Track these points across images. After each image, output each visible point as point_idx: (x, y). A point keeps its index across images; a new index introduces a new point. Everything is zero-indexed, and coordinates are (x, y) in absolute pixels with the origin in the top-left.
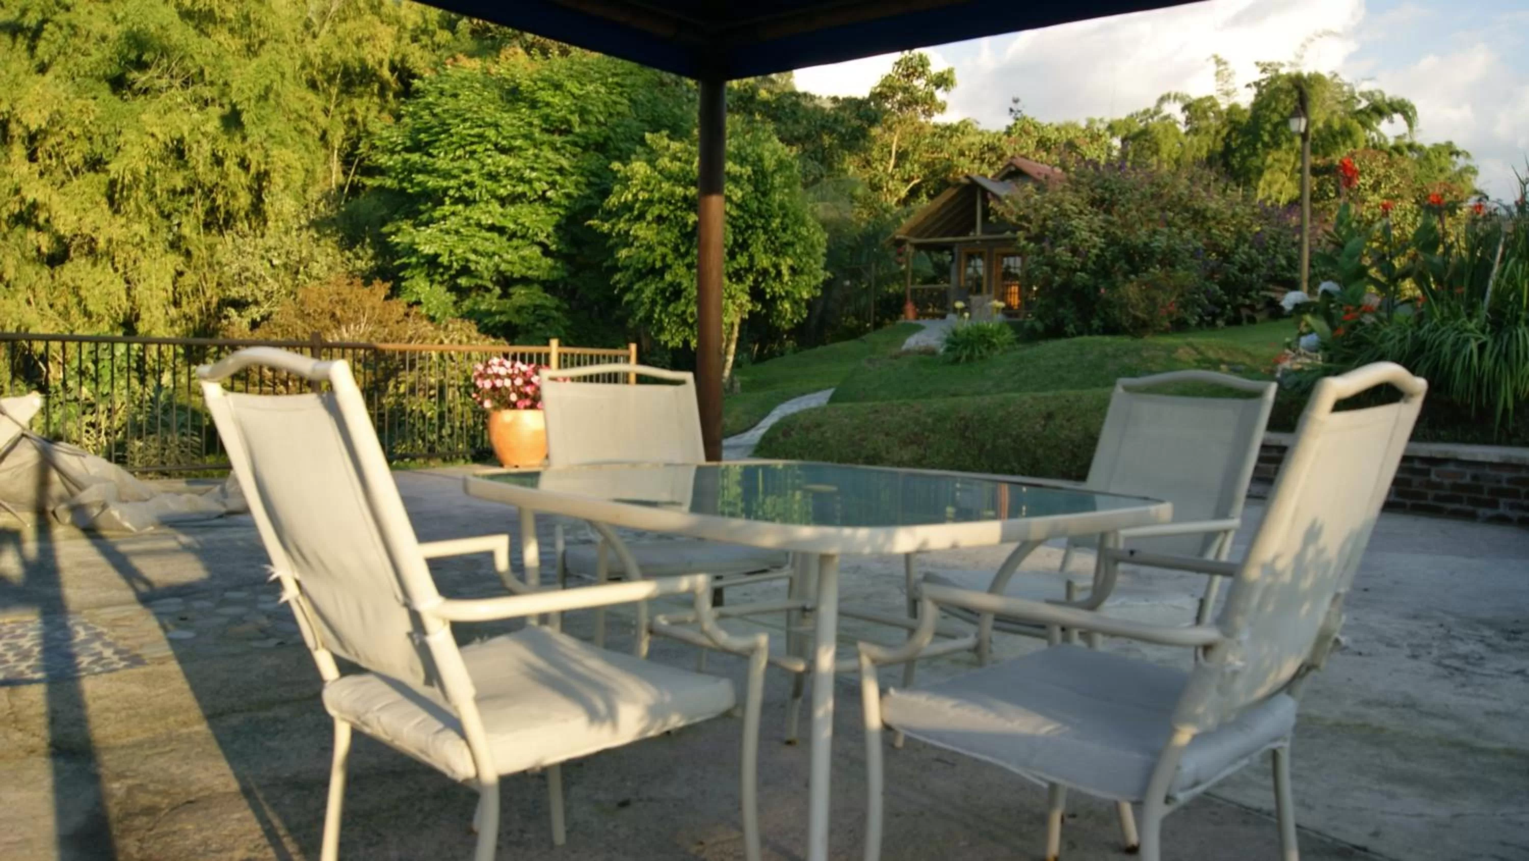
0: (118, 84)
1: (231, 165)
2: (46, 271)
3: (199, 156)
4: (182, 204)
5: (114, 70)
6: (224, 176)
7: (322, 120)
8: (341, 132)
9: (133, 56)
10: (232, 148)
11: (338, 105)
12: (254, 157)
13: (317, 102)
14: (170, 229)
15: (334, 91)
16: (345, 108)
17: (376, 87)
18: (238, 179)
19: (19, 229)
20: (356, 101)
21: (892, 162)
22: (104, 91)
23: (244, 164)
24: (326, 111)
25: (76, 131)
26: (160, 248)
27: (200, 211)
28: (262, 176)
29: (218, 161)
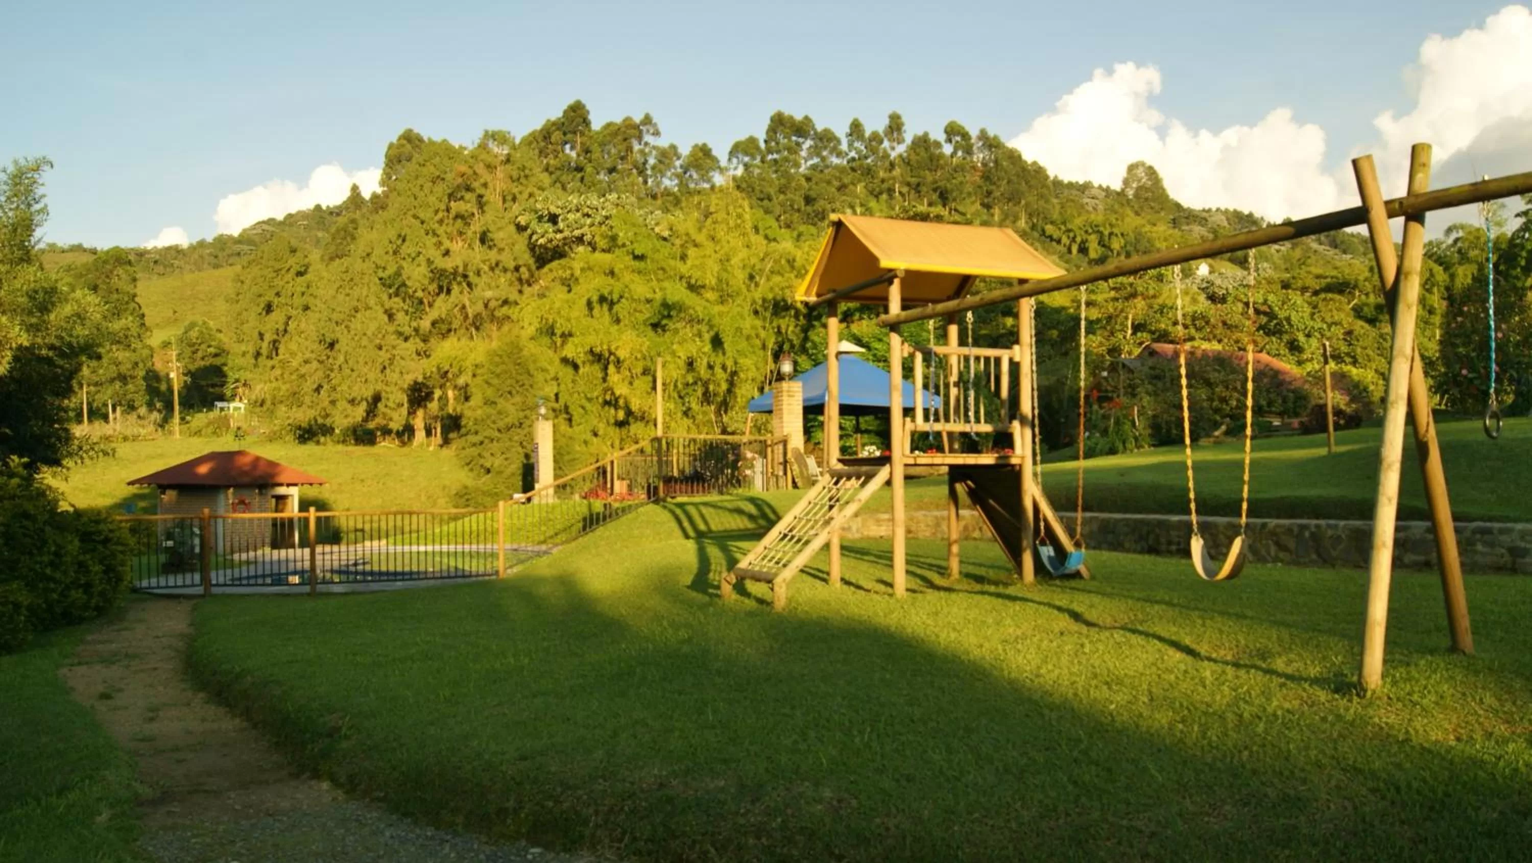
0: (655, 326)
1: (718, 370)
2: (617, 430)
3: (701, 367)
4: (690, 390)
5: (655, 320)
6: (713, 375)
7: (763, 334)
8: (773, 340)
9: (666, 313)
10: (718, 360)
11: (771, 322)
12: (729, 364)
13: (758, 323)
14: (683, 404)
15: (768, 315)
16: (775, 324)
17: (793, 312)
18: (720, 375)
19: (607, 408)
20: (781, 321)
21: (1130, 332)
22: (650, 332)
23: (724, 368)
24: (764, 328)
25: (639, 356)
26: (679, 415)
27: (700, 392)
28: (734, 373)
29: (710, 367)
